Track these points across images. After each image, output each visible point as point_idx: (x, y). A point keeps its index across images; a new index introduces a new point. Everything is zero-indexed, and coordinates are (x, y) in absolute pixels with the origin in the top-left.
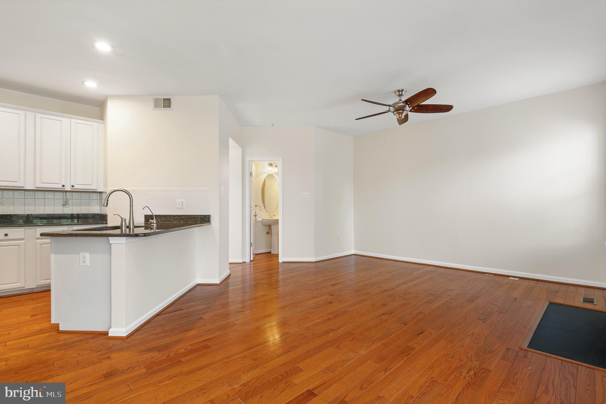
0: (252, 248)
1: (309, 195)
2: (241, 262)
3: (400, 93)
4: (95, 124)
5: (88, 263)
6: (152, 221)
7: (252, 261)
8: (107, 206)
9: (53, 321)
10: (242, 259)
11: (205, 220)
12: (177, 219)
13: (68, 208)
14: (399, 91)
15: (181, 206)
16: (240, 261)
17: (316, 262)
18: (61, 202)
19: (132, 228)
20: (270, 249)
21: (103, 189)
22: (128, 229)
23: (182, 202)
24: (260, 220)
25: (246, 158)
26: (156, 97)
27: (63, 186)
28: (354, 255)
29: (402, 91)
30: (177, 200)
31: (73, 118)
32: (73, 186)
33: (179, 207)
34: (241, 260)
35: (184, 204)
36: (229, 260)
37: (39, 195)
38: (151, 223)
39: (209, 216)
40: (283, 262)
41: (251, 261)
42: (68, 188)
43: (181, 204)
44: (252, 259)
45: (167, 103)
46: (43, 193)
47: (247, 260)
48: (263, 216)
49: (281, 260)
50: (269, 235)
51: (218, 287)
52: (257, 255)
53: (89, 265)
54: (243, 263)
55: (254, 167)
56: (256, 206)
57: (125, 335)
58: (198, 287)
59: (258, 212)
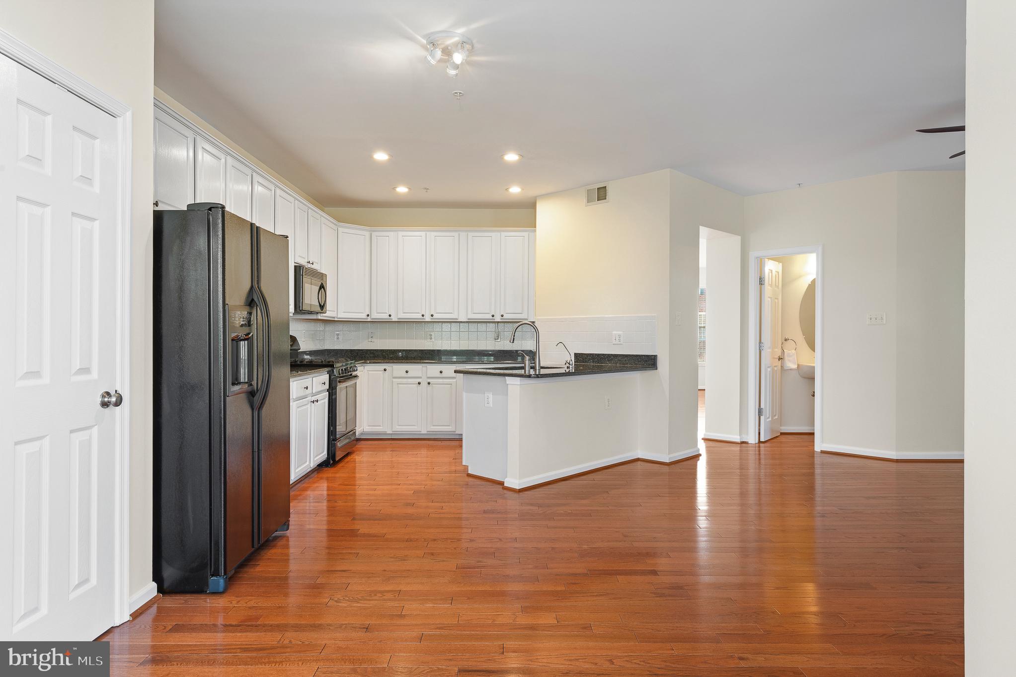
0: (762, 418)
1: (884, 318)
2: (738, 441)
4: (526, 234)
5: (490, 404)
7: (762, 442)
8: (513, 342)
9: (464, 462)
10: (740, 435)
11: (648, 362)
12: (612, 360)
13: (500, 343)
15: (617, 342)
16: (737, 438)
17: (899, 461)
18: (493, 335)
19: (537, 369)
20: (813, 428)
21: (534, 318)
22: (532, 370)
23: (620, 336)
24: (795, 366)
25: (750, 253)
26: (590, 187)
27: (493, 315)
30: (613, 332)
31: (504, 231)
32: (502, 316)
33: (616, 343)
34: (739, 437)
35: (622, 339)
37: (473, 327)
39: (655, 356)
40: (822, 452)
41: (760, 442)
42: (497, 318)
43: (617, 339)
44: (762, 439)
45: (601, 194)
47: (752, 439)
48: (800, 359)
49: (819, 448)
51: (666, 469)
52: (782, 434)
53: (492, 406)
54: (743, 443)
55: (772, 268)
56: (786, 340)
57: (518, 488)
58: (639, 463)
59: (790, 351)
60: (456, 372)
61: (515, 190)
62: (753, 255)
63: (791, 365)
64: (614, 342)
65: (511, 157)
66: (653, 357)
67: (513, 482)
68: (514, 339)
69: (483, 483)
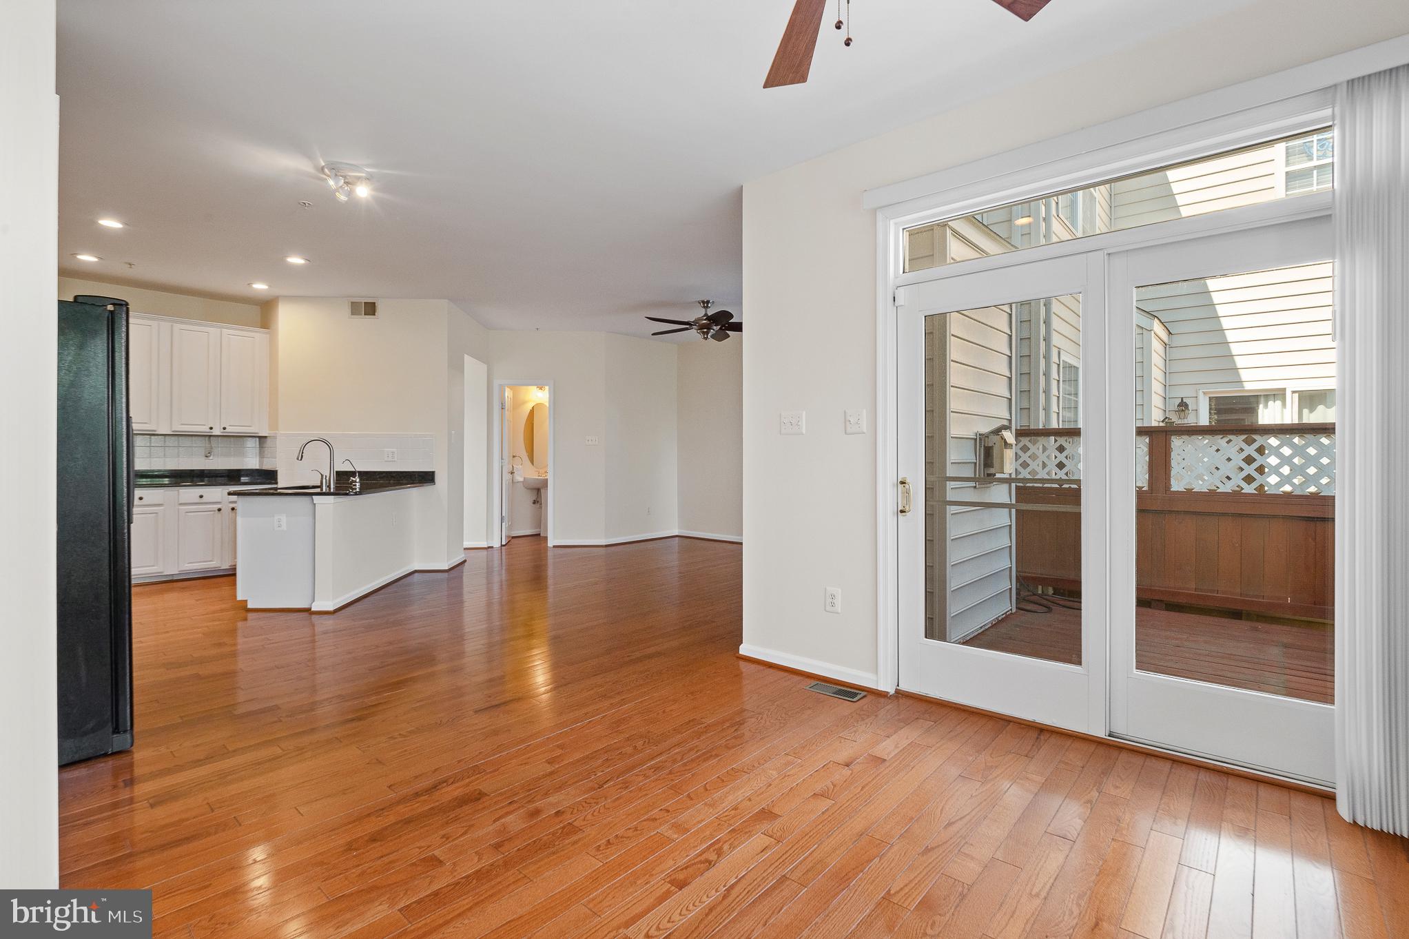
0: (504, 525)
1: (597, 439)
2: (485, 545)
3: (706, 304)
4: (257, 335)
5: (284, 527)
6: (354, 479)
7: (504, 545)
9: (240, 597)
10: (487, 541)
11: (426, 478)
12: (384, 476)
13: (212, 460)
14: (703, 302)
15: (390, 459)
16: (483, 544)
17: (607, 546)
18: (203, 451)
19: (332, 487)
20: (539, 530)
21: (268, 432)
23: (393, 453)
24: (522, 479)
25: (494, 380)
26: (354, 300)
27: (211, 428)
28: (677, 536)
29: (708, 302)
30: (385, 449)
32: (224, 429)
33: (388, 460)
34: (486, 543)
35: (395, 455)
36: (464, 543)
38: (353, 481)
39: (433, 472)
40: (554, 547)
41: (502, 546)
42: (217, 432)
43: (390, 455)
44: (504, 543)
45: (370, 308)
46: (176, 438)
47: (497, 544)
48: (526, 472)
49: (550, 544)
50: (538, 505)
51: (446, 575)
52: (513, 537)
53: (285, 529)
54: (489, 547)
55: (508, 393)
56: (514, 457)
57: (331, 609)
58: (416, 574)
59: (518, 467)
60: (230, 494)
61: (260, 287)
62: (496, 383)
63: (519, 478)
64: (386, 459)
65: (296, 260)
66: (431, 474)
67: (324, 603)
68: (302, 456)
69: (272, 614)
